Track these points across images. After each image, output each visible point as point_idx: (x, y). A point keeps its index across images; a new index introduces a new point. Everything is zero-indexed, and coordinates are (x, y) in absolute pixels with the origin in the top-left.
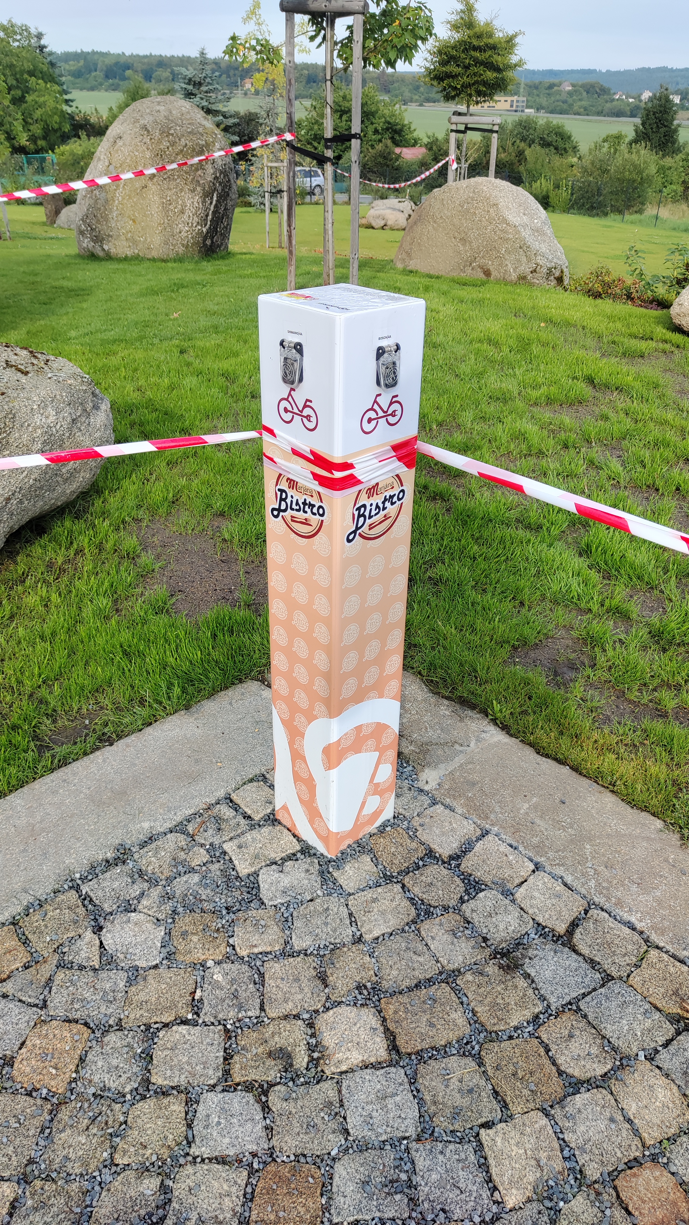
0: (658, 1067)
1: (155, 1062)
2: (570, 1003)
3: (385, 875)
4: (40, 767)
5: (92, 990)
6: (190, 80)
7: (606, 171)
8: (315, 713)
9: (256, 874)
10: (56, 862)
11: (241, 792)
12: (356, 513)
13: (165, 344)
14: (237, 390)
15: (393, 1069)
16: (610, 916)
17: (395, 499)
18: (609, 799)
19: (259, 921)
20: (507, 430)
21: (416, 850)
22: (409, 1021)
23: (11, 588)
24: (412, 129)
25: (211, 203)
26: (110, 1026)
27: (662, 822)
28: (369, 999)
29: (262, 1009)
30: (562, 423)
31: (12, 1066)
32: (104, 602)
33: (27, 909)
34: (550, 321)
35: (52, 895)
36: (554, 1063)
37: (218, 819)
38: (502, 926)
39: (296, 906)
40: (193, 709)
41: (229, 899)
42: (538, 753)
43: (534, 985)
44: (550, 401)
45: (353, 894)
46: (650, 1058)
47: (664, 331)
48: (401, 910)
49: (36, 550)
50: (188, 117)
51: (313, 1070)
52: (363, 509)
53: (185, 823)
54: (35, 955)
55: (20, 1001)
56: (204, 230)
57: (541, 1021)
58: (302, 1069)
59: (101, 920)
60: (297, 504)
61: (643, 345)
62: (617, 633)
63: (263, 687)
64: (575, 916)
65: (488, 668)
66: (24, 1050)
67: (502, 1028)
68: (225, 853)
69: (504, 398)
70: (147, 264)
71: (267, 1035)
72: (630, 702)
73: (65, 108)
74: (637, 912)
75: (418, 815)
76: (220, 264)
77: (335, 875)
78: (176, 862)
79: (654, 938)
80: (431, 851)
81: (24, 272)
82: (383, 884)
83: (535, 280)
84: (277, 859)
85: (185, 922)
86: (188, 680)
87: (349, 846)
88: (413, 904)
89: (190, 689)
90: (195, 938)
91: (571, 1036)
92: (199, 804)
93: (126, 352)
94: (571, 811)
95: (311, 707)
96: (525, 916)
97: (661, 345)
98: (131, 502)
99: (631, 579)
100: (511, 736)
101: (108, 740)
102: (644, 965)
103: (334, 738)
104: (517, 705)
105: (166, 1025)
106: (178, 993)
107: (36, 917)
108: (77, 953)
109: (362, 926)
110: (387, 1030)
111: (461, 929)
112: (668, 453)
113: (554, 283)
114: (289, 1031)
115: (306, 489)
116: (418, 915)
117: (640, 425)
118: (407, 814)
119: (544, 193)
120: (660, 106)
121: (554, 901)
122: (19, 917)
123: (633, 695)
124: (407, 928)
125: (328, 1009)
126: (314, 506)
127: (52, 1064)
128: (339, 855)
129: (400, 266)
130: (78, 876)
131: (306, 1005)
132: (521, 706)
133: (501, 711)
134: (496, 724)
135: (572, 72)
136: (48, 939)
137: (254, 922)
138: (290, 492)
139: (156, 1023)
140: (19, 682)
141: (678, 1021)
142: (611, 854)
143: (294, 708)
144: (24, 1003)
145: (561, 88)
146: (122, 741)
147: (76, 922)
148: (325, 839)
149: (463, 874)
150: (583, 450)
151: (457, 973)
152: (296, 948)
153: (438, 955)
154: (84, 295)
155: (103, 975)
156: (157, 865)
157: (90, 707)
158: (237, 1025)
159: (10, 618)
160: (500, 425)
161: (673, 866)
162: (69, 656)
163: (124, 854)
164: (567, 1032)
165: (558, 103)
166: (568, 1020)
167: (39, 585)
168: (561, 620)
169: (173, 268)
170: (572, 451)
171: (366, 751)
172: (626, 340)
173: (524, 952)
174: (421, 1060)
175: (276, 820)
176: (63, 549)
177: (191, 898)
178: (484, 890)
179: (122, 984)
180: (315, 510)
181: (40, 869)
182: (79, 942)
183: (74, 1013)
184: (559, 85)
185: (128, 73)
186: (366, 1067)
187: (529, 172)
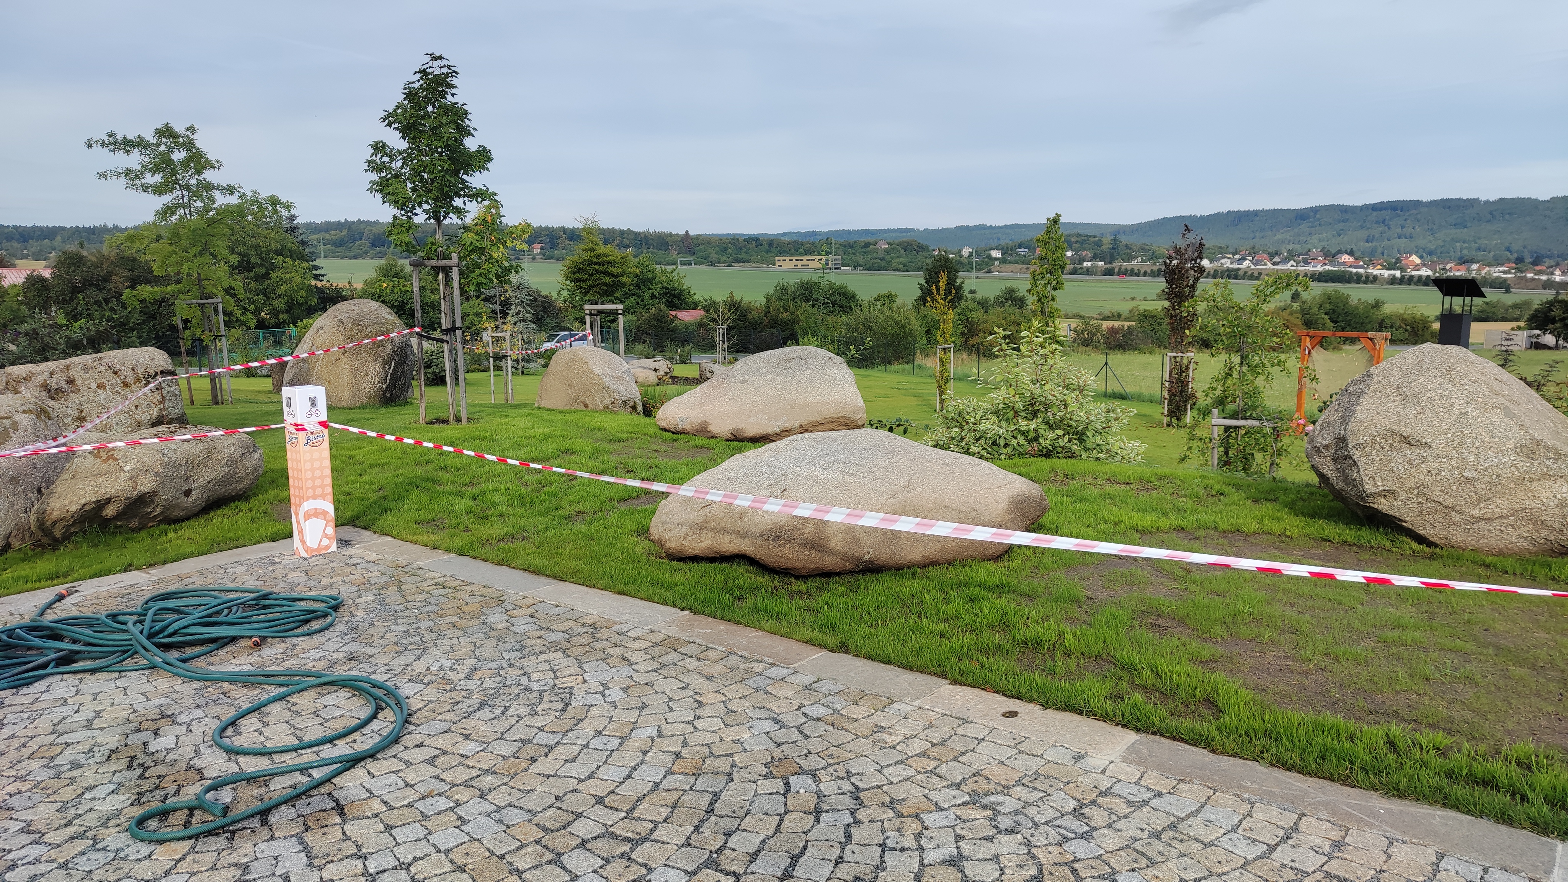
12: (307, 438)
17: (322, 436)
24: (692, 292)
25: (390, 368)
50: (376, 312)
56: (384, 386)
73: (313, 282)
76: (398, 410)
83: (616, 409)
103: (310, 511)
113: (630, 410)
135: (889, 231)
145: (877, 246)
165: (876, 261)
184: (876, 243)
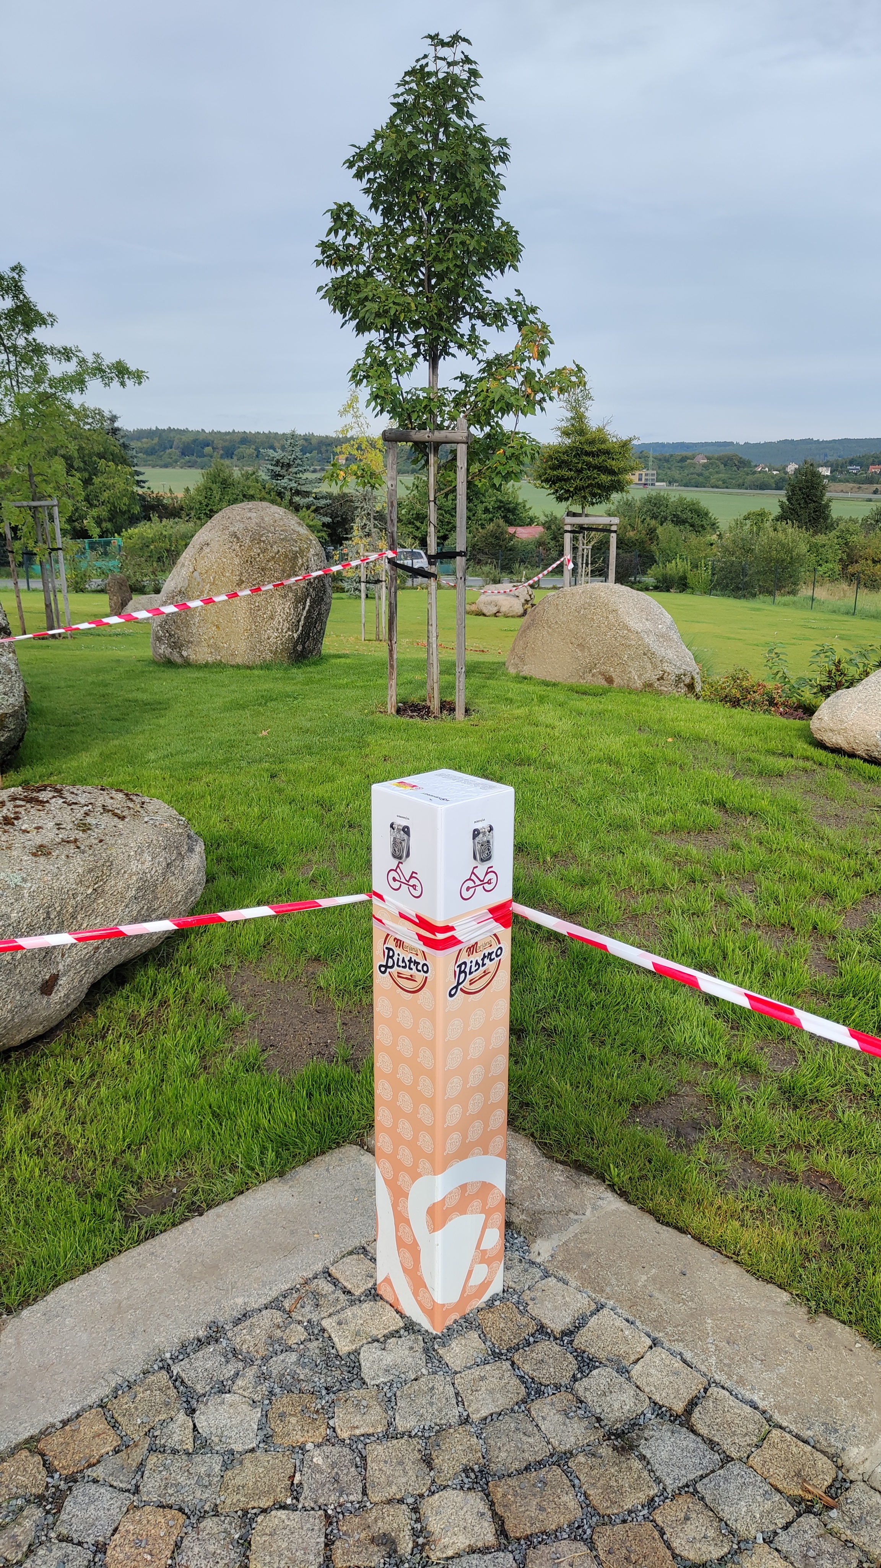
0: (777, 1550)
1: (253, 1548)
2: (687, 1486)
3: (493, 1352)
4: (126, 1239)
5: (186, 1474)
6: (278, 461)
7: (750, 550)
8: (419, 1170)
9: (357, 1352)
10: (144, 1341)
11: (340, 1265)
12: (457, 970)
13: (254, 767)
14: (333, 819)
15: (501, 1554)
16: (731, 1394)
17: (493, 956)
18: (733, 1271)
19: (360, 1401)
20: (627, 861)
21: (527, 1325)
22: (518, 1504)
23: (91, 1044)
24: (527, 507)
25: (304, 608)
26: (205, 1511)
27: (789, 1295)
28: (477, 1483)
29: (364, 1493)
30: (688, 853)
31: (105, 1553)
32: (192, 1059)
33: (116, 1390)
34: (678, 736)
35: (142, 1375)
36: (669, 1547)
37: (316, 1295)
38: (616, 1406)
39: (399, 1385)
40: (288, 1176)
41: (329, 1379)
42: (658, 1221)
43: (649, 1467)
44: (676, 829)
45: (460, 1372)
46: (768, 1541)
47: (805, 746)
48: (510, 1388)
49: (118, 1002)
50: (281, 524)
51: (418, 1556)
52: (463, 966)
53: (280, 1298)
54: (125, 1439)
55: (111, 1486)
56: (295, 635)
57: (656, 1504)
58: (406, 1554)
59: (194, 1403)
60: (403, 961)
61: (781, 763)
62: (745, 1089)
63: (362, 1152)
64: (694, 1395)
65: (606, 1129)
66: (117, 1536)
67: (615, 1511)
68: (323, 1330)
69: (625, 826)
70: (230, 672)
71: (369, 1520)
72: (758, 1164)
73: (136, 489)
74: (759, 1390)
75: (529, 1289)
76: (311, 672)
77: (440, 1352)
78: (272, 1340)
79: (777, 1417)
80: (542, 1327)
81: (93, 683)
82: (491, 1361)
83: (663, 688)
84: (379, 1336)
85: (283, 1403)
86: (282, 1144)
87: (455, 1322)
88: (523, 1382)
89: (285, 1154)
90: (293, 1420)
91: (687, 1518)
92: (295, 1278)
93: (211, 778)
94: (691, 1283)
95: (416, 1165)
96: (641, 1394)
97: (801, 763)
98: (219, 946)
99: (761, 1029)
100: (630, 1202)
101: (197, 1210)
102: (765, 1445)
103: (439, 1198)
104: (636, 1169)
105: (264, 1511)
106: (277, 1477)
107: (125, 1400)
108: (170, 1437)
109: (469, 1406)
110: (495, 1514)
111: (574, 1409)
112: (805, 888)
113: (684, 690)
114: (393, 1515)
115: (412, 949)
116: (529, 1394)
117: (774, 856)
118: (517, 1288)
119: (681, 574)
120: (807, 481)
121: (672, 1379)
122: (107, 1400)
123: (761, 1157)
124: (516, 1408)
125: (433, 1493)
126: (419, 963)
127: (147, 1550)
128: (445, 1331)
129: (512, 671)
130: (168, 1355)
131: (410, 1489)
132: (640, 1170)
133: (618, 1175)
134: (614, 1191)
135: (706, 444)
136: (139, 1421)
137: (356, 1403)
138: (397, 951)
139: (253, 1508)
140: (102, 1147)
141: (800, 1503)
142: (734, 1329)
143: (398, 1166)
144: (115, 1488)
145: (695, 461)
146: (212, 1211)
147: (167, 1404)
148: (429, 1313)
149: (576, 1351)
150: (711, 884)
151: (569, 1454)
152: (400, 1429)
153: (549, 1436)
154: (160, 709)
155: (197, 1459)
156: (252, 1344)
157: (178, 1174)
158: (339, 1510)
159: (90, 1077)
160: (620, 856)
161: (800, 1341)
162: (155, 1118)
163: (217, 1332)
164: (683, 1515)
165: (693, 476)
166: (685, 1502)
167: (121, 1041)
168: (685, 1076)
169: (259, 677)
170: (699, 887)
171: (472, 1212)
172: (762, 758)
173: (640, 1433)
174: (531, 1545)
175: (378, 1295)
176: (146, 1000)
177: (288, 1378)
178: (597, 1367)
179: (217, 1468)
180: (420, 967)
181: (128, 1349)
182: (171, 1425)
183: (168, 1498)
184: (693, 458)
185: (208, 450)
186: (472, 1551)
187: (662, 551)
